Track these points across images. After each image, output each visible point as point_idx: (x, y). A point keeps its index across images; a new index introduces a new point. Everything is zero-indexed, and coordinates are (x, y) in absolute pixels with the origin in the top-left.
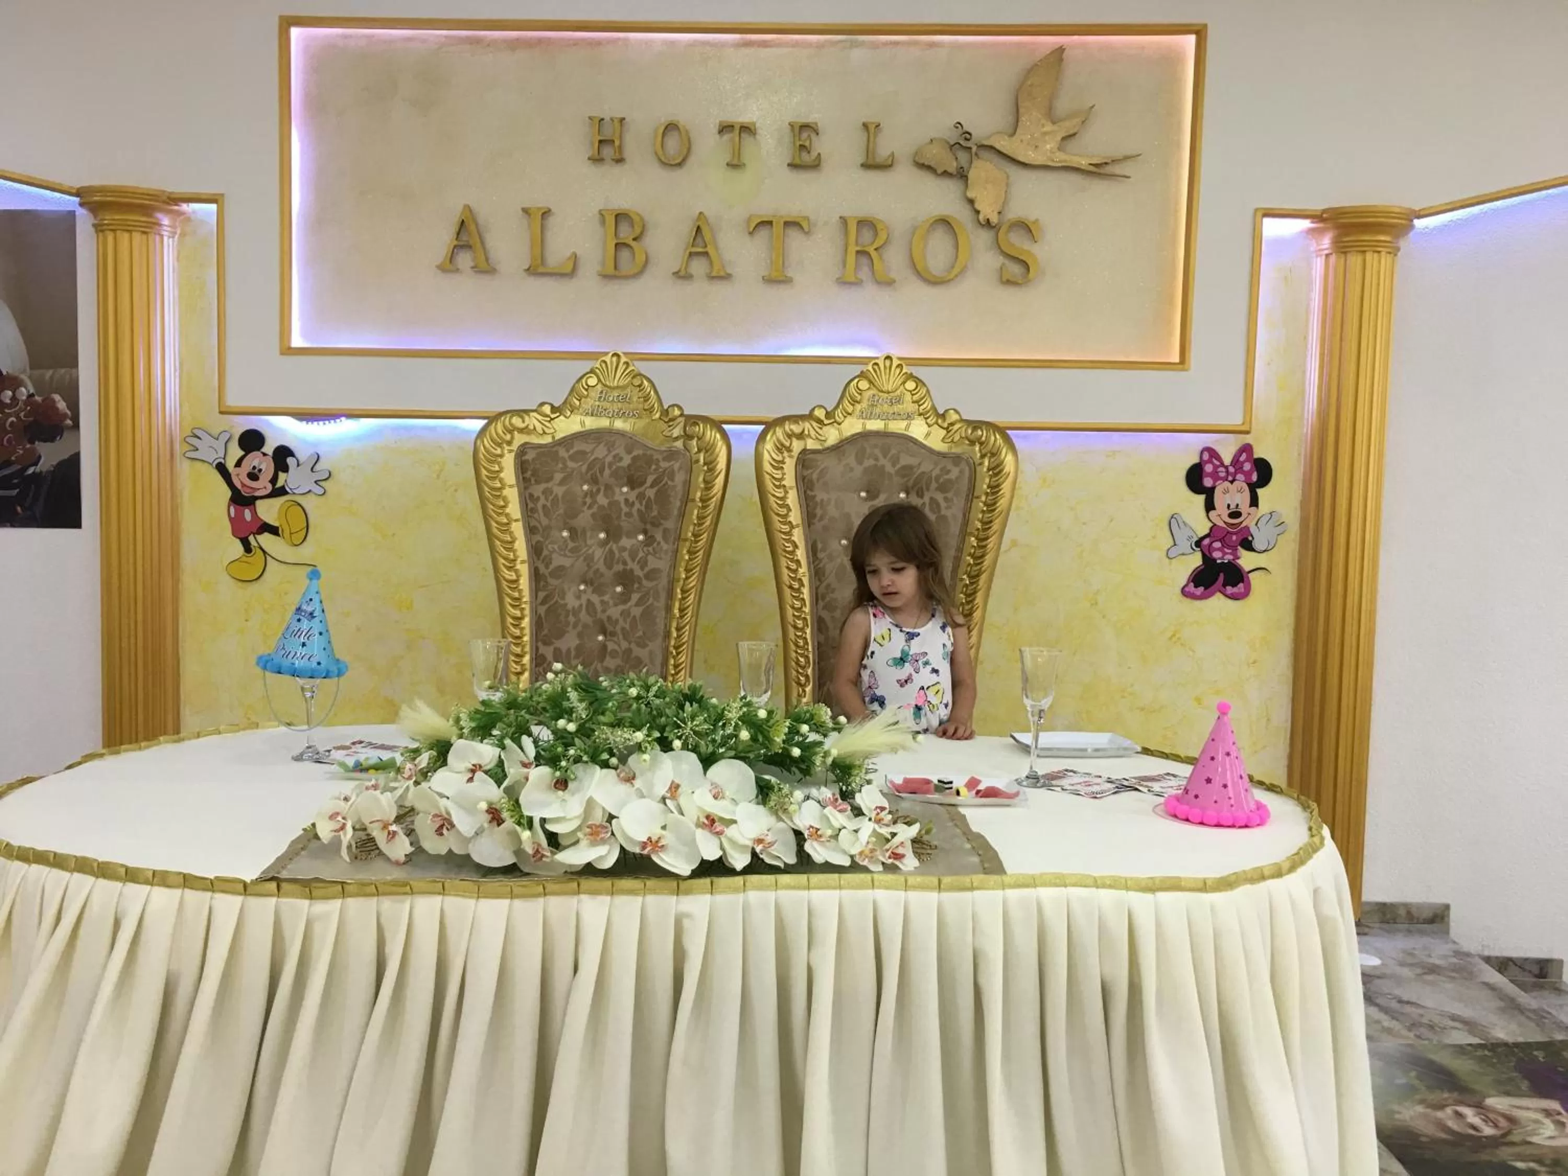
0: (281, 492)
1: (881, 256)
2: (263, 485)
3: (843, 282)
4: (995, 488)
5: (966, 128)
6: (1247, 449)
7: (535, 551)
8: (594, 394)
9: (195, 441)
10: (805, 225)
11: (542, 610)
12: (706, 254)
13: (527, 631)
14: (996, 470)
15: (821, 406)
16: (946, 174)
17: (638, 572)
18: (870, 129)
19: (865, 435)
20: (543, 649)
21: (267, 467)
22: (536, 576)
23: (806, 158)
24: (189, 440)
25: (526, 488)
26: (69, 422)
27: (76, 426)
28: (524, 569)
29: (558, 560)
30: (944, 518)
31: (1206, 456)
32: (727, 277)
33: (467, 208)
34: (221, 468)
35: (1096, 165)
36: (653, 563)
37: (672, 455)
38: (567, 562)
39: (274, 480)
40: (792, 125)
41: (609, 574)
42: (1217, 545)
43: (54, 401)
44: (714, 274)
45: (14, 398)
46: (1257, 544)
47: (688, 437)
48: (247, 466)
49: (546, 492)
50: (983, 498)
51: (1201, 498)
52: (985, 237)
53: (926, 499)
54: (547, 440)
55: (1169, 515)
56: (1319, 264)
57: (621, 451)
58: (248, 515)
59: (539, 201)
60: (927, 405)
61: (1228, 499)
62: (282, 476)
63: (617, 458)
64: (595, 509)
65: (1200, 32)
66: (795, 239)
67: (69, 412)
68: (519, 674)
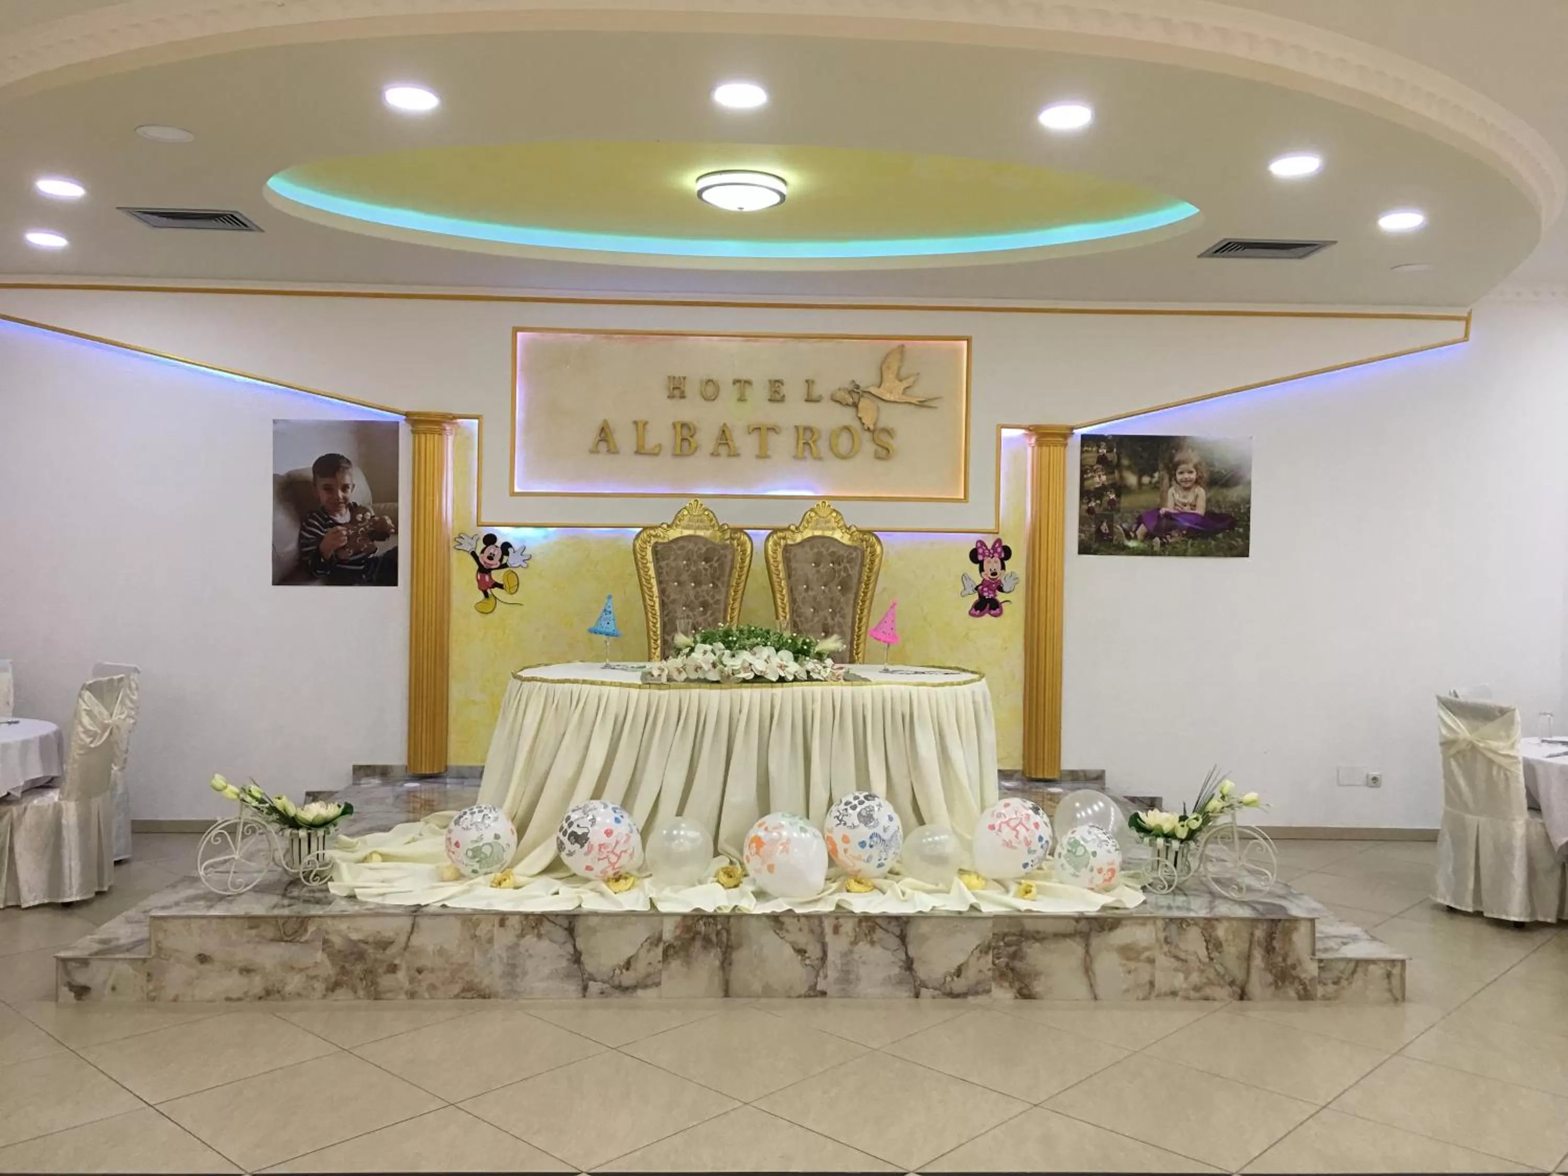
0: (505, 566)
1: (816, 445)
2: (496, 563)
3: (796, 457)
4: (872, 562)
5: (857, 383)
6: (999, 541)
7: (662, 592)
8: (686, 518)
9: (460, 540)
10: (777, 430)
11: (666, 619)
12: (727, 444)
13: (659, 629)
14: (873, 553)
15: (793, 525)
16: (847, 404)
17: (711, 601)
18: (809, 383)
19: (813, 538)
20: (667, 637)
21: (498, 553)
22: (663, 604)
23: (778, 397)
24: (457, 539)
25: (657, 563)
26: (393, 531)
27: (396, 532)
28: (657, 600)
29: (673, 596)
30: (849, 575)
31: (979, 545)
32: (737, 455)
33: (605, 421)
34: (474, 554)
35: (920, 402)
36: (717, 597)
37: (725, 547)
38: (677, 597)
39: (501, 560)
40: (770, 381)
41: (697, 602)
42: (985, 589)
43: (385, 519)
44: (732, 453)
45: (363, 518)
46: (1005, 589)
47: (732, 539)
48: (487, 553)
49: (667, 564)
50: (868, 566)
51: (977, 566)
52: (867, 435)
53: (842, 567)
54: (666, 541)
55: (961, 575)
56: (1029, 450)
57: (701, 546)
58: (487, 578)
59: (642, 416)
60: (841, 523)
61: (990, 566)
62: (505, 558)
63: (700, 549)
64: (690, 572)
65: (969, 340)
66: (772, 437)
67: (392, 525)
68: (656, 649)
